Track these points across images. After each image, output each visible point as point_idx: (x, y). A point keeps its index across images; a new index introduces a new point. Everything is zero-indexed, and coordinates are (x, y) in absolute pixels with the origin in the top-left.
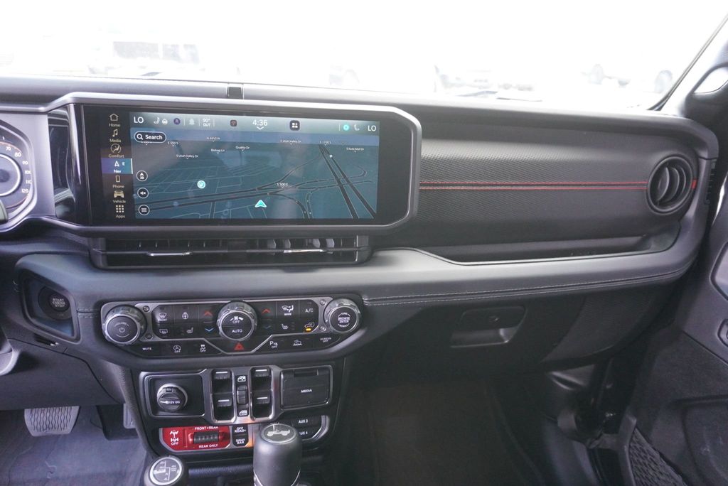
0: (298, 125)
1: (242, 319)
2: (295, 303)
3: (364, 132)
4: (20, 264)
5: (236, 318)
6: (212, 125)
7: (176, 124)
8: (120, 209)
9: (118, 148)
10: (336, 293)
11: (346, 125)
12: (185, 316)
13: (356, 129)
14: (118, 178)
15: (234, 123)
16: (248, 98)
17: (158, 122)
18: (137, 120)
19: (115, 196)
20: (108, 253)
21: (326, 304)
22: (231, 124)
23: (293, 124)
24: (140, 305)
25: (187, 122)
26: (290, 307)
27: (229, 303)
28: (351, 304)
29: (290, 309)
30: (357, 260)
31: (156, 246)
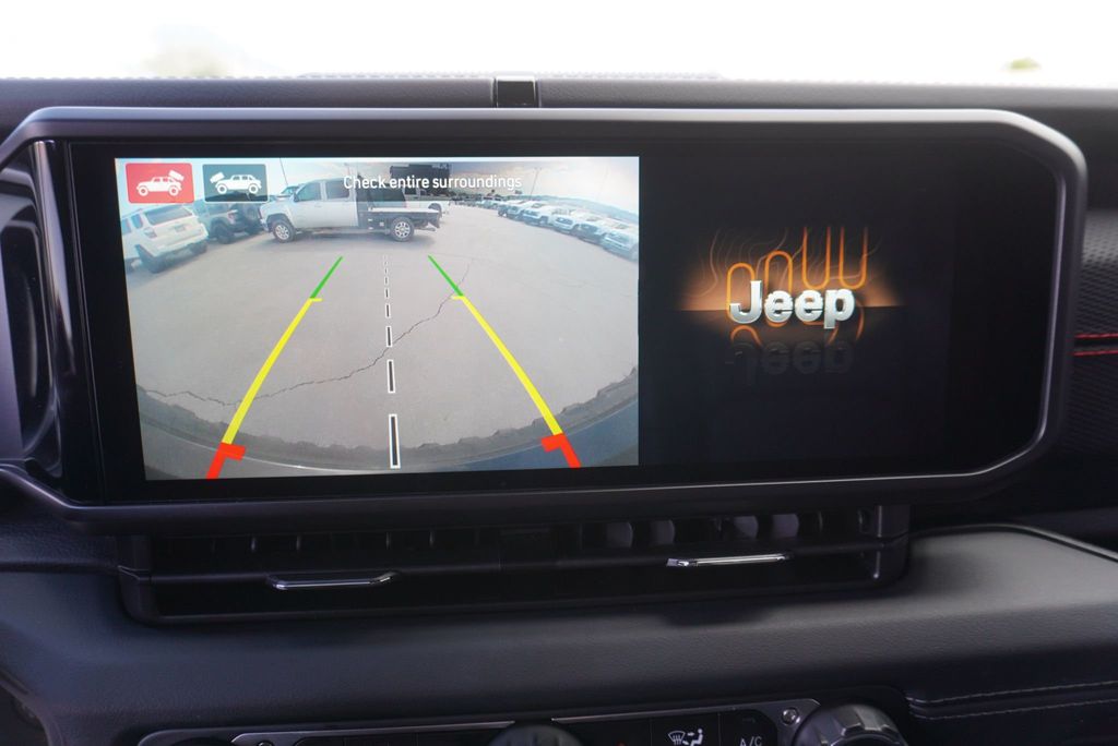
2: (707, 720)
16: (552, 104)
21: (798, 720)
26: (691, 734)
27: (510, 727)
28: (885, 726)
29: (694, 742)
30: (876, 576)
31: (298, 544)
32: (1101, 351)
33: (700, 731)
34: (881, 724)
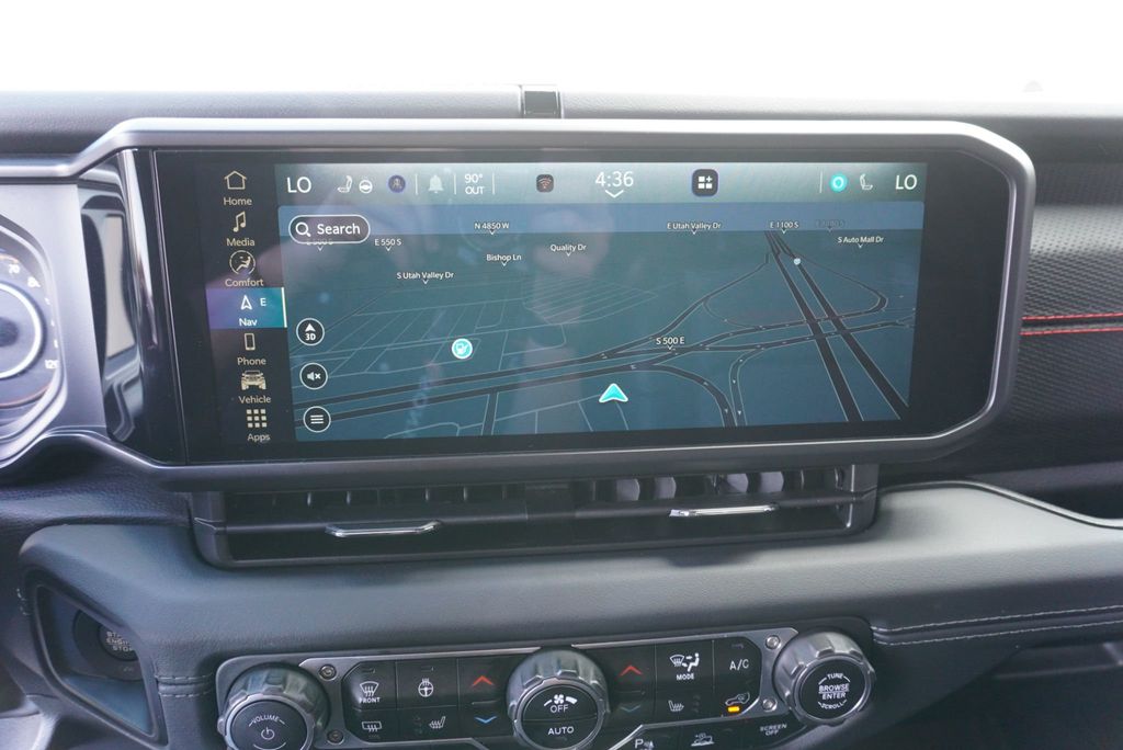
0: (715, 182)
1: (573, 701)
2: (702, 647)
3: (885, 193)
5: (559, 699)
6: (488, 191)
7: (396, 190)
8: (257, 418)
9: (248, 262)
10: (808, 617)
11: (838, 177)
12: (426, 688)
13: (863, 186)
14: (249, 338)
15: (545, 182)
16: (572, 115)
17: (348, 189)
18: (294, 186)
19: (244, 387)
20: (229, 529)
21: (780, 646)
22: (539, 186)
23: (702, 179)
24: (310, 662)
25: (425, 183)
26: (689, 658)
27: (536, 652)
28: (852, 649)
29: (691, 664)
30: (849, 525)
31: (348, 500)
32: (1046, 331)
33: (697, 655)
34: (848, 647)
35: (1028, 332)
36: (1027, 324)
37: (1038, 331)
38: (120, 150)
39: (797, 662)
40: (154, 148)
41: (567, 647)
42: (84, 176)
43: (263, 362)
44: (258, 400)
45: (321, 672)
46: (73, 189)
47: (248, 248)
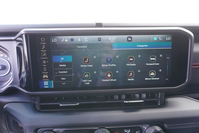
0: (131, 39)
2: (130, 128)
3: (164, 40)
4: (5, 108)
6: (89, 41)
7: (72, 41)
8: (46, 83)
9: (45, 54)
10: (151, 123)
11: (155, 38)
13: (160, 39)
15: (99, 39)
16: (105, 27)
17: (63, 41)
18: (53, 41)
19: (44, 78)
20: (41, 104)
23: (129, 38)
24: (55, 130)
25: (77, 40)
27: (98, 129)
28: (160, 129)
30: (159, 104)
31: (63, 99)
35: (193, 67)
36: (193, 65)
37: (196, 67)
38: (22, 34)
39: (149, 132)
40: (28, 34)
41: (104, 128)
42: (17, 39)
43: (47, 73)
44: (46, 80)
45: (57, 132)
46: (15, 42)
47: (45, 52)
